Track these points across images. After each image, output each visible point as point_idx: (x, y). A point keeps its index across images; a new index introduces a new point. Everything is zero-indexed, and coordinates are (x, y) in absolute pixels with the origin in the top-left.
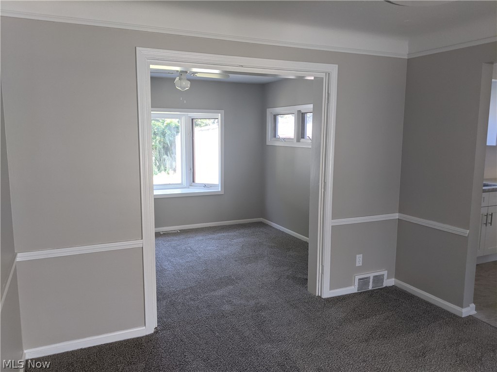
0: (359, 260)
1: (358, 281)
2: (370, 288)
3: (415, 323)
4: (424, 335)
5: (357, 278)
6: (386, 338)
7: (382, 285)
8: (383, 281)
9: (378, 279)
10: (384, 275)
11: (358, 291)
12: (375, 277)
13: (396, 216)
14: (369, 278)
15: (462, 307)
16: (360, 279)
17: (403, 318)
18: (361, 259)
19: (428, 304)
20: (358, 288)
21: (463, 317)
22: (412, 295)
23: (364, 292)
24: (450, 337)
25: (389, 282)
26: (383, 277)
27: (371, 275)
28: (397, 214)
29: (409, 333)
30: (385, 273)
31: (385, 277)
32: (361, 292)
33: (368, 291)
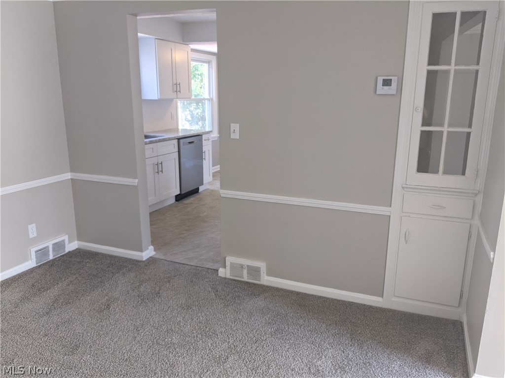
0: (32, 230)
1: (34, 254)
2: (51, 257)
3: (99, 279)
4: (109, 288)
5: (33, 250)
6: (70, 303)
7: (65, 251)
8: (65, 247)
9: (59, 246)
10: (64, 240)
11: (37, 264)
12: (54, 245)
13: (68, 176)
14: (48, 247)
15: (142, 251)
16: (36, 252)
17: (87, 278)
18: (35, 229)
19: (112, 257)
20: (36, 261)
21: (144, 260)
22: (96, 252)
23: (43, 264)
24: (132, 282)
25: (72, 246)
26: (64, 242)
27: (50, 244)
28: (69, 174)
29: (93, 290)
30: (66, 238)
31: (67, 242)
32: (41, 265)
33: (49, 262)
